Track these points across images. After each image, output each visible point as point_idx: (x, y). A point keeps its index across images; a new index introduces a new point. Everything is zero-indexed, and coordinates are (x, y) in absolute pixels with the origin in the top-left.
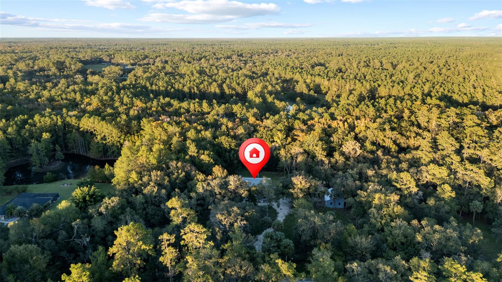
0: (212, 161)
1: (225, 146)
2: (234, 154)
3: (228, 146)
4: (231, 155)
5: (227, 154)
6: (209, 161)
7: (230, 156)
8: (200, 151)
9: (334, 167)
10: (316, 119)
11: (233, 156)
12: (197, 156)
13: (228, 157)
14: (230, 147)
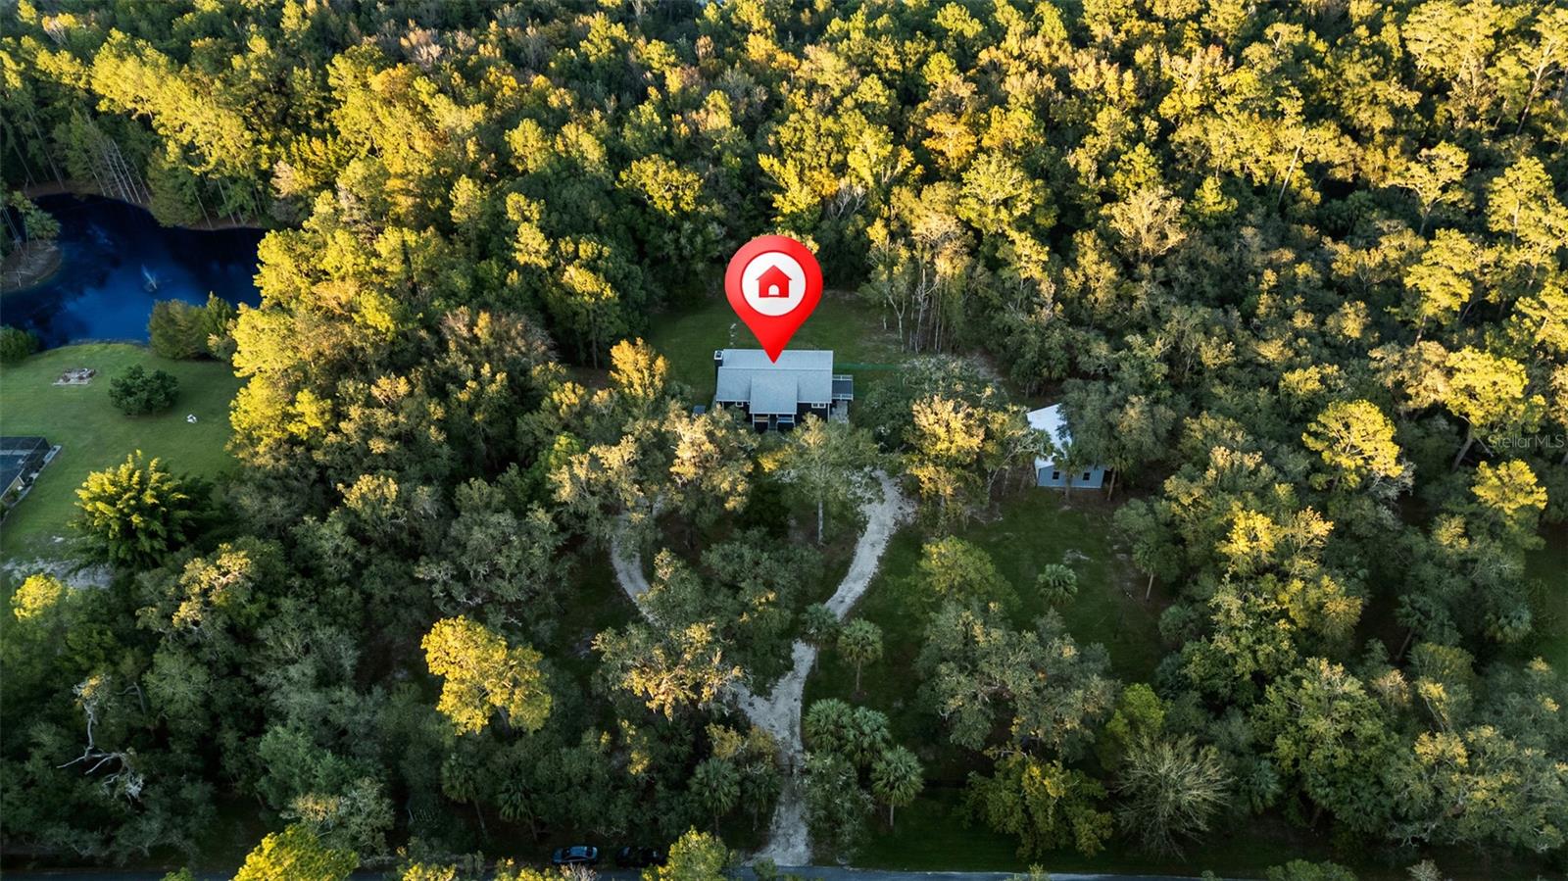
0: (608, 292)
1: (659, 206)
2: (695, 232)
3: (671, 204)
4: (683, 241)
5: (668, 237)
6: (597, 296)
7: (677, 241)
8: (562, 245)
9: (1076, 310)
10: (1012, 43)
11: (691, 241)
12: (551, 270)
13: (670, 249)
14: (676, 206)
